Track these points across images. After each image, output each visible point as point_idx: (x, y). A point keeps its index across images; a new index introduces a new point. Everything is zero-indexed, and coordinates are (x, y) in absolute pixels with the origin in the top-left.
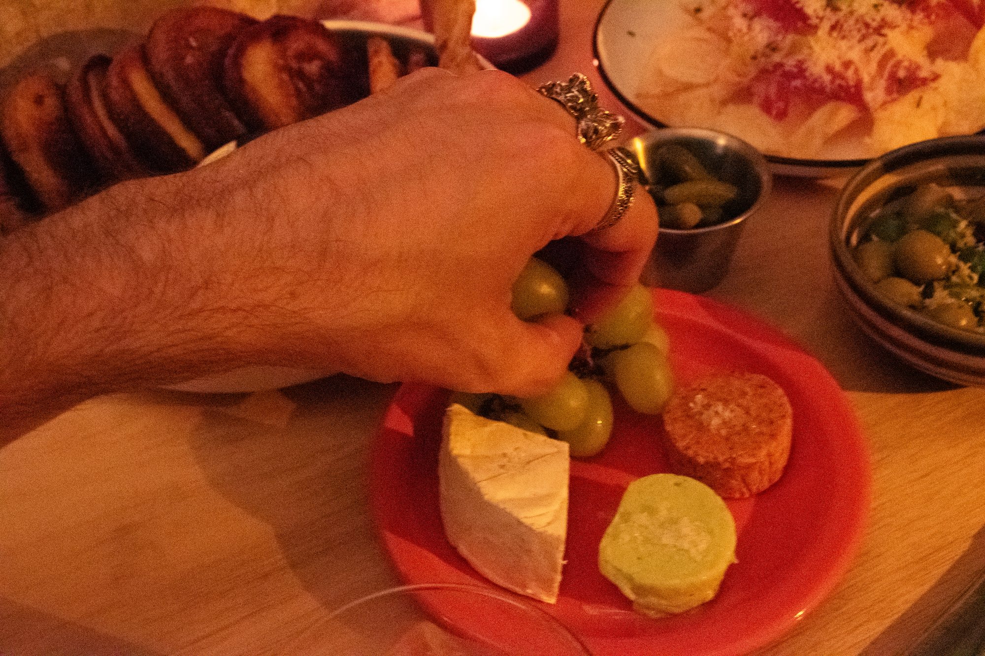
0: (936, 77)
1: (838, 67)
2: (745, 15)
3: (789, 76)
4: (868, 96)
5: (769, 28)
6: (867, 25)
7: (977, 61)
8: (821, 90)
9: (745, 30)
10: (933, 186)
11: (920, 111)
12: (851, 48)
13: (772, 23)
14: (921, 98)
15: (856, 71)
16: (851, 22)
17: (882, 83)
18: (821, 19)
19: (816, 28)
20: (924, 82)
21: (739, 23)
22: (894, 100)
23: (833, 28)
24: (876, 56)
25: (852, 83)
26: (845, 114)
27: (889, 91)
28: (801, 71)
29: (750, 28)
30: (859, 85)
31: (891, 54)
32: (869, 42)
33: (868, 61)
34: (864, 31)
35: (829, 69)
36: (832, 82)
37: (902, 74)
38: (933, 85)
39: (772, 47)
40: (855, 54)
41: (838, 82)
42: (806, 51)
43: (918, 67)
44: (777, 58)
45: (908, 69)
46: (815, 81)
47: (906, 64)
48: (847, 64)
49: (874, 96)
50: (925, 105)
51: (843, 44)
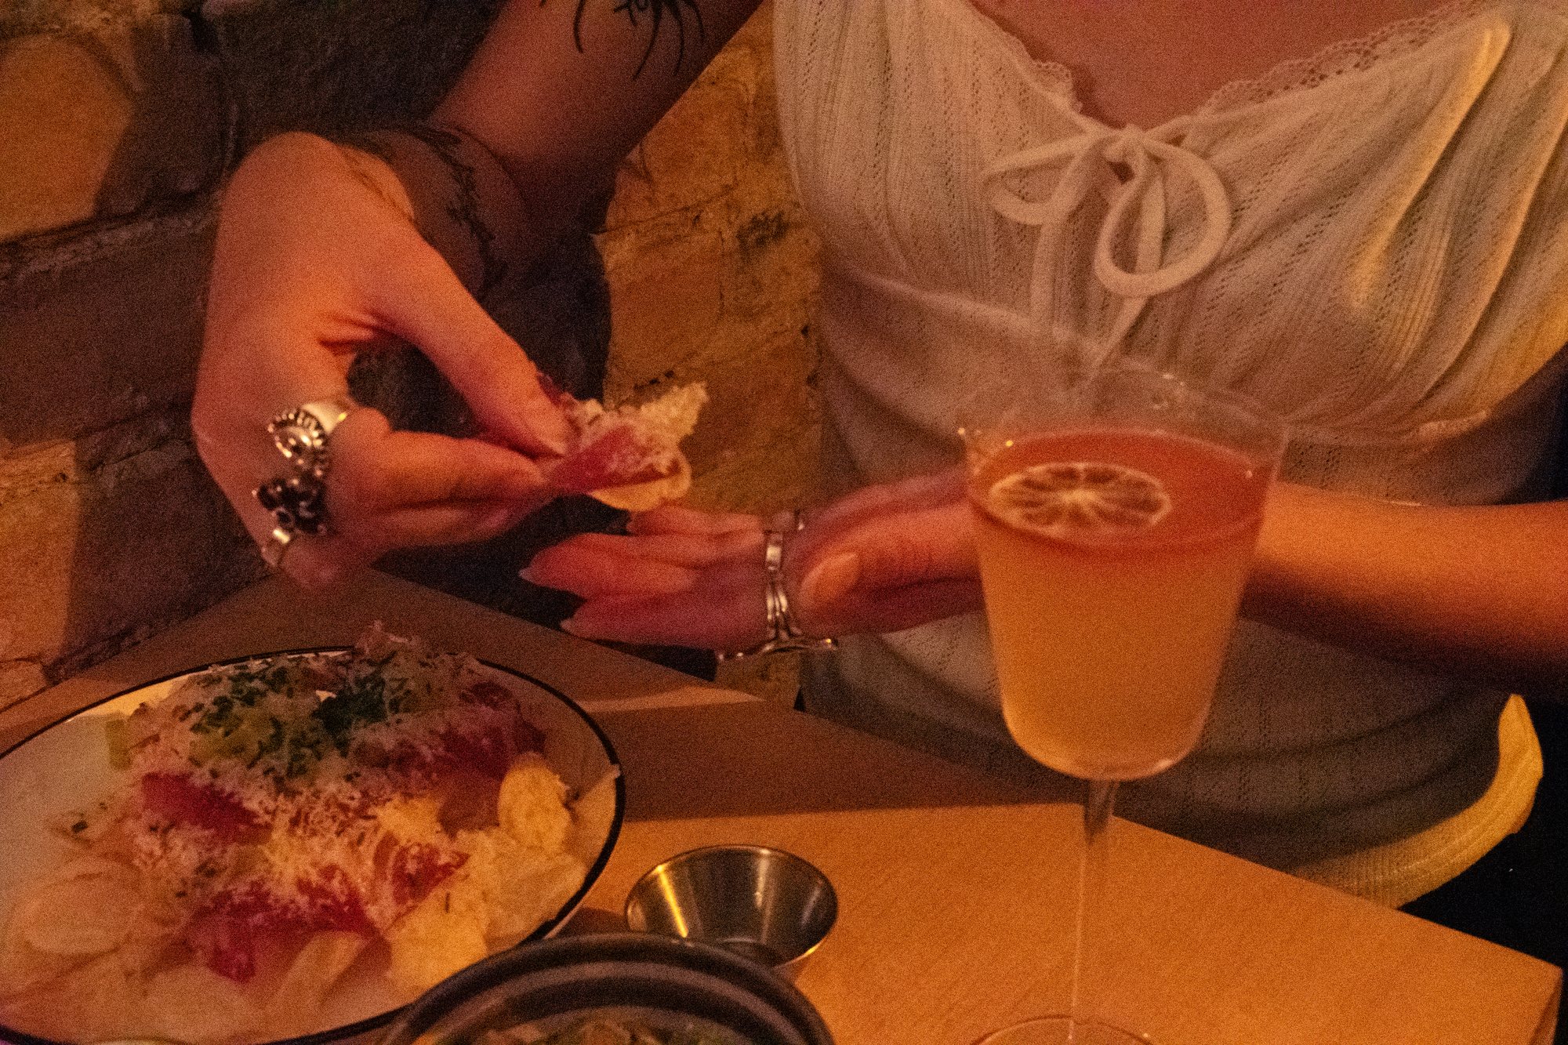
0: (463, 859)
1: (315, 878)
2: (153, 829)
3: (242, 910)
4: (372, 912)
5: (196, 841)
6: (344, 808)
7: (511, 824)
8: (299, 922)
9: (158, 852)
10: (492, 1034)
11: (453, 916)
12: (327, 846)
13: (198, 832)
14: (448, 896)
15: (345, 878)
16: (319, 808)
17: (387, 890)
18: (273, 813)
19: (268, 827)
20: (447, 870)
21: (147, 843)
22: (411, 909)
23: (294, 822)
24: (368, 850)
25: (343, 899)
26: (344, 948)
27: (399, 899)
28: (260, 898)
29: (165, 846)
30: (354, 899)
31: (389, 841)
32: (353, 833)
33: (360, 861)
34: (342, 817)
35: (303, 886)
36: (312, 904)
37: (411, 867)
38: (461, 872)
39: (206, 871)
40: (336, 855)
41: (320, 901)
42: (261, 867)
43: (434, 852)
44: (218, 886)
45: (419, 858)
46: (286, 908)
47: (415, 851)
48: (329, 872)
49: (380, 909)
50: (457, 904)
51: (315, 843)
